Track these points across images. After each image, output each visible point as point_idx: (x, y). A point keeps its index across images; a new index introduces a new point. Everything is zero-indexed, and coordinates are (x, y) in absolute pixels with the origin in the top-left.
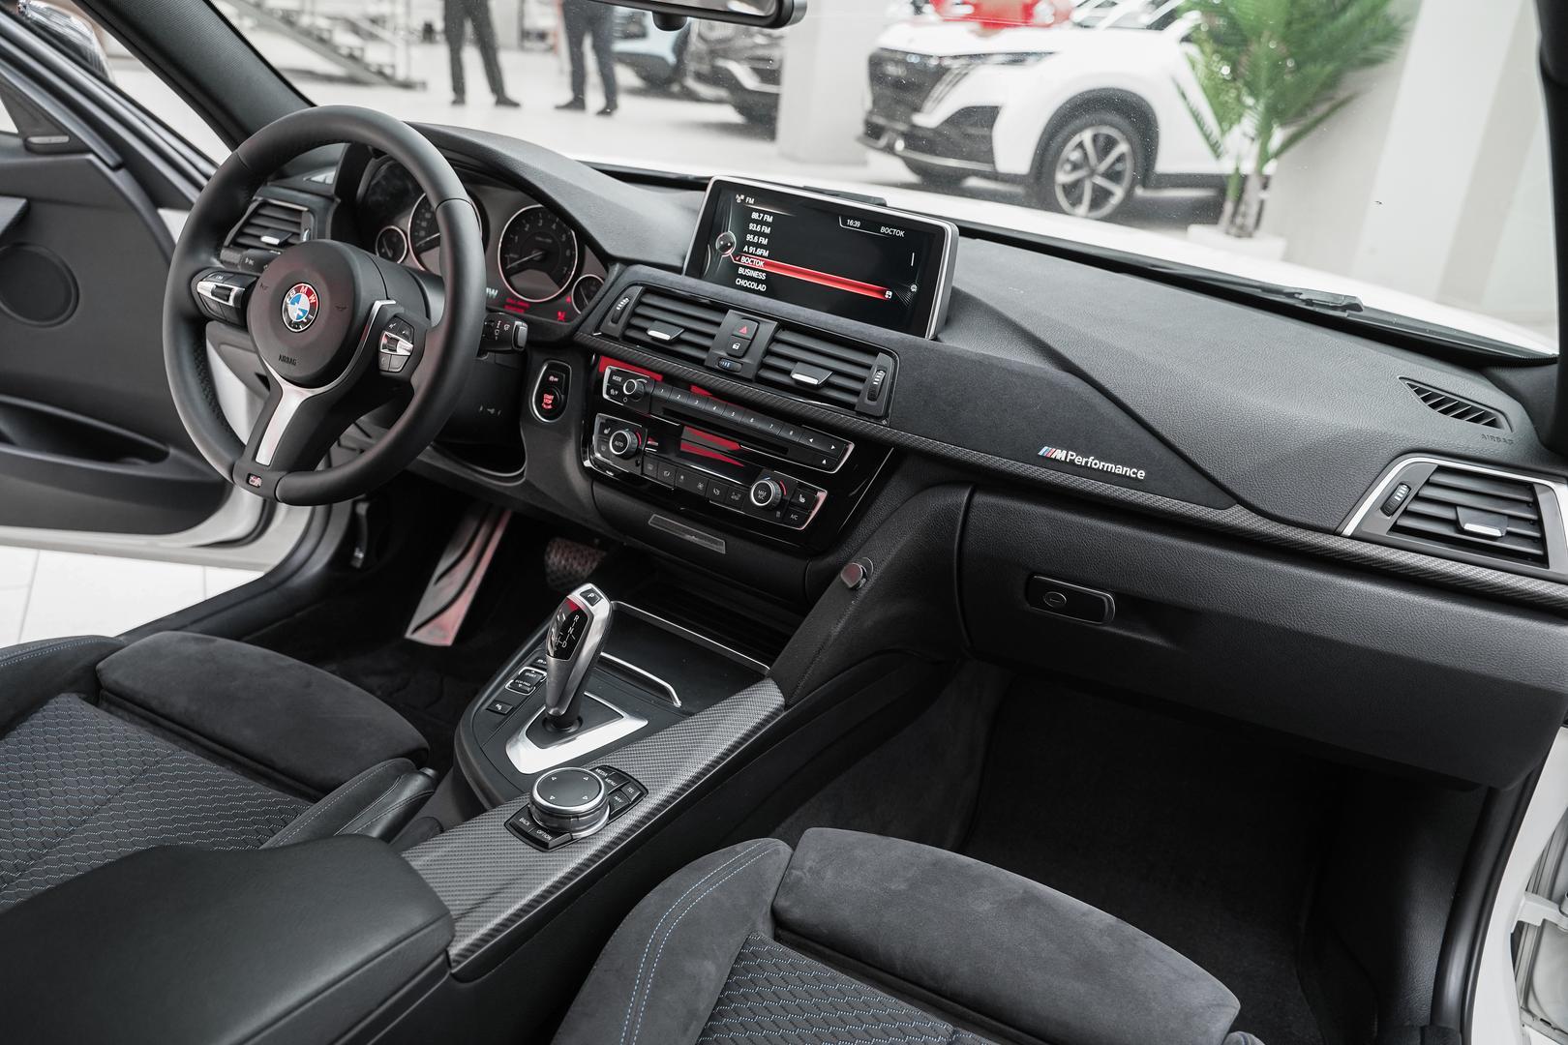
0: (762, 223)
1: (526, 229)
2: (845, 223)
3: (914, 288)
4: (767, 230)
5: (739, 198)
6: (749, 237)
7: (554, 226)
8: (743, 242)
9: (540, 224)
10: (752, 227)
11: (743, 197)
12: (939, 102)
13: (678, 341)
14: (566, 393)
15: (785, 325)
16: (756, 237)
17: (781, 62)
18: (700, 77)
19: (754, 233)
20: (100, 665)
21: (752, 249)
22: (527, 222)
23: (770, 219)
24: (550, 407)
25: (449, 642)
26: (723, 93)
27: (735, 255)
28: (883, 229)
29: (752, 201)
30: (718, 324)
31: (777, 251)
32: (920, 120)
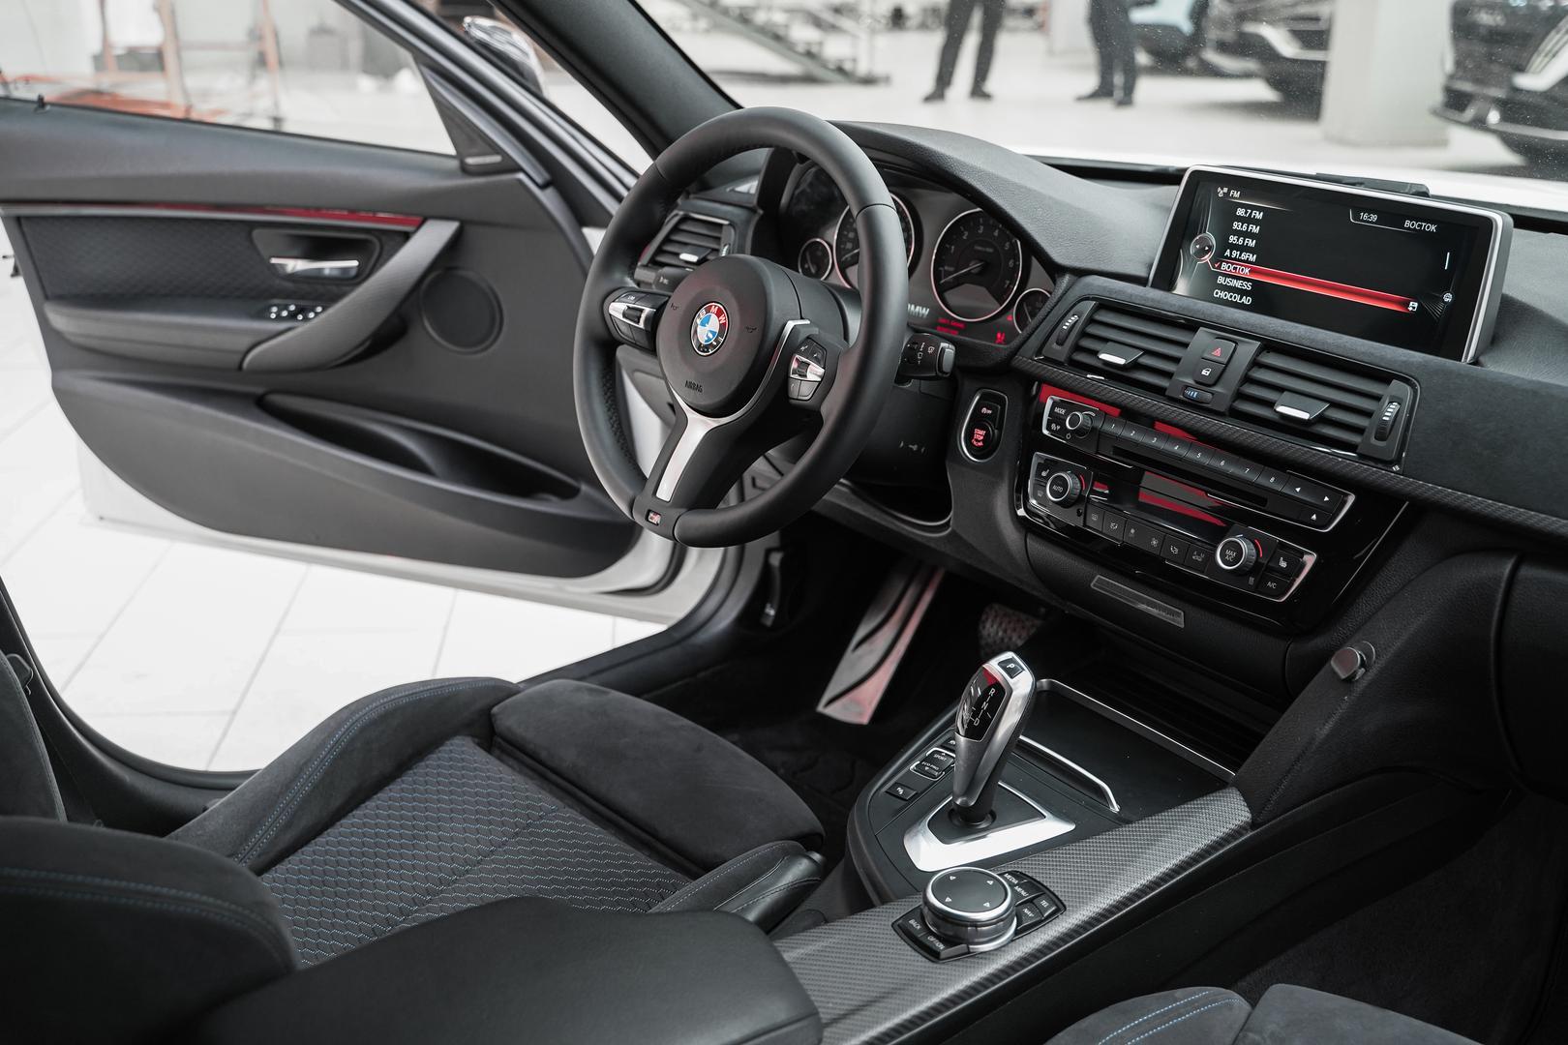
0: (1250, 220)
1: (965, 238)
2: (1357, 217)
3: (1448, 298)
4: (1256, 229)
5: (1221, 192)
6: (1232, 239)
7: (996, 233)
8: (1224, 245)
9: (981, 231)
10: (1236, 225)
11: (1226, 190)
12: (1554, 56)
13: (1135, 366)
14: (1000, 429)
15: (1269, 345)
16: (1241, 239)
17: (1330, 20)
18: (1223, 47)
19: (1239, 233)
20: (495, 710)
21: (1235, 254)
22: (965, 230)
23: (1259, 216)
24: (981, 444)
25: (865, 720)
26: (1251, 65)
27: (1214, 261)
28: (1408, 224)
29: (1237, 194)
30: (1185, 345)
31: (1267, 254)
32: (1525, 81)
